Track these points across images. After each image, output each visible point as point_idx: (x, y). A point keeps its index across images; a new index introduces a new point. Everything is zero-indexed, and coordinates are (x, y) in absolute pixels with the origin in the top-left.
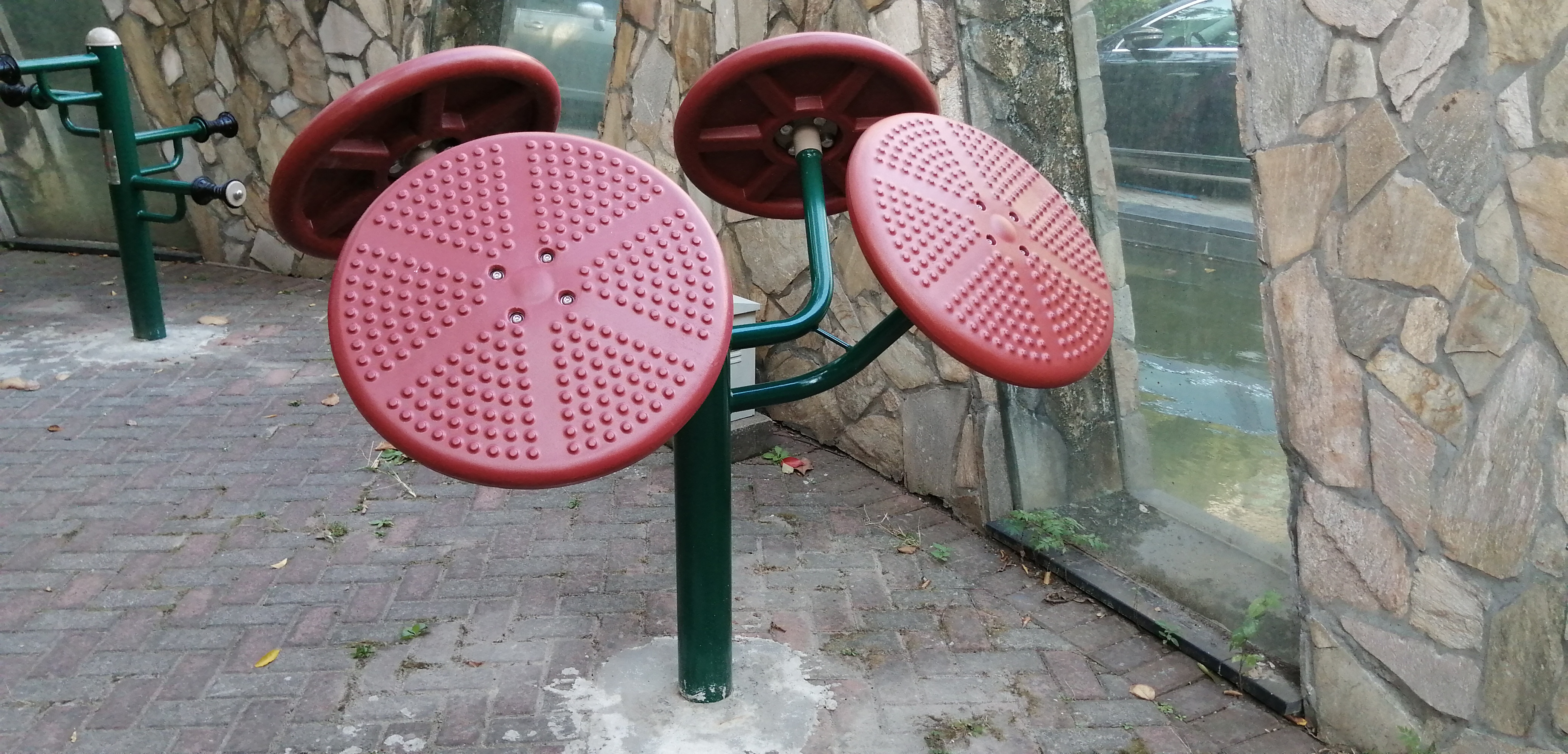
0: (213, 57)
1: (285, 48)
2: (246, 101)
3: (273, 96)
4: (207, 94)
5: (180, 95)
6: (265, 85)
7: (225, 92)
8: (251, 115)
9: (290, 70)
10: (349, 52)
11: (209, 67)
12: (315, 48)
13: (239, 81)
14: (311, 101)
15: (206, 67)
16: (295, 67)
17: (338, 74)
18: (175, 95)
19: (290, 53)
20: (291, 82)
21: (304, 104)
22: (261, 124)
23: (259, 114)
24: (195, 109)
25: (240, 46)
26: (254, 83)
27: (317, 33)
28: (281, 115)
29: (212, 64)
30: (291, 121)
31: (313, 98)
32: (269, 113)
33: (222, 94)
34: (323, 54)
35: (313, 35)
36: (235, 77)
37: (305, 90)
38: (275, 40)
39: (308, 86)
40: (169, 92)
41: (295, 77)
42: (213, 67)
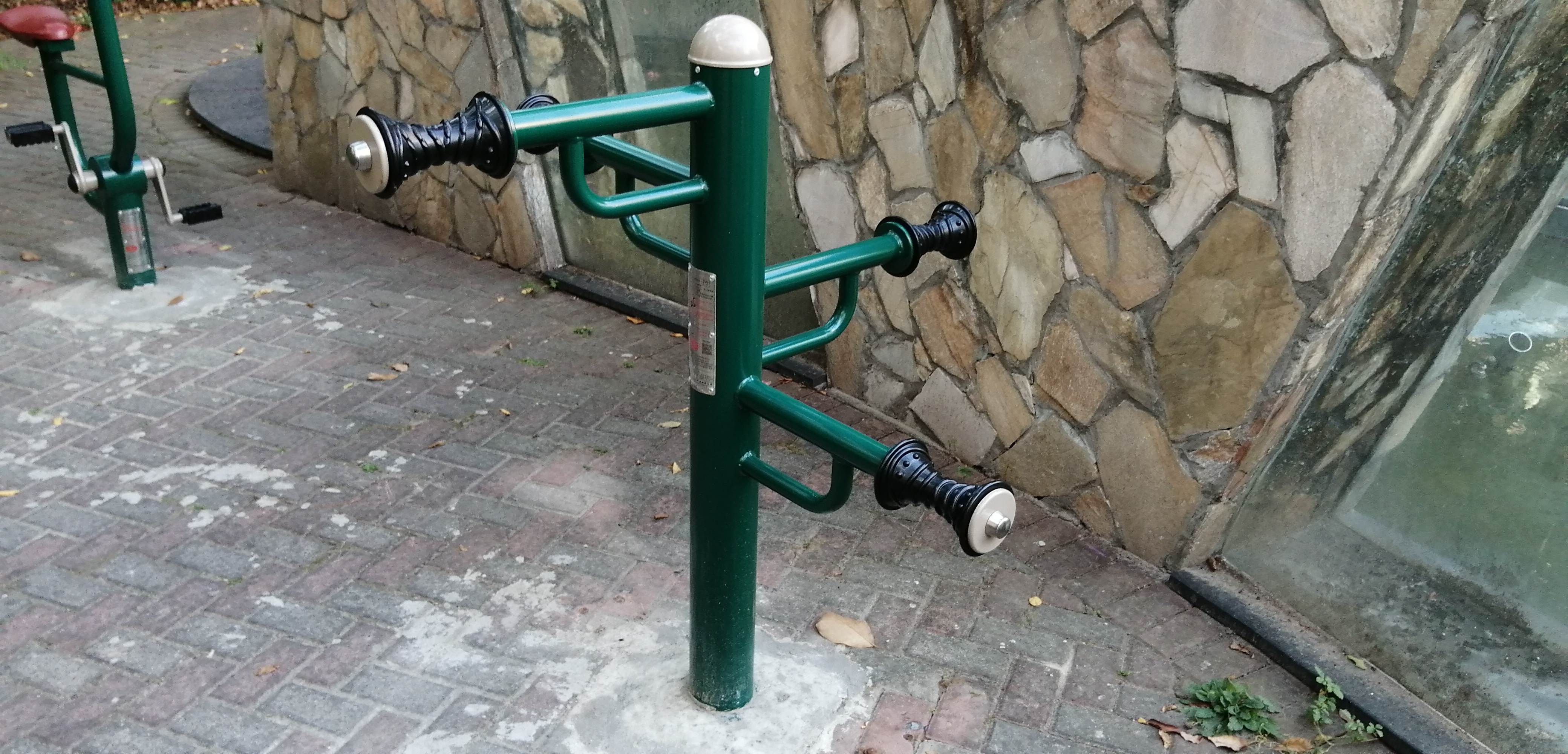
0: (922, 35)
1: (1081, 40)
2: (967, 132)
3: (1030, 134)
4: (894, 104)
5: (845, 97)
6: (1015, 110)
7: (931, 106)
8: (971, 162)
9: (1081, 88)
10: (1246, 76)
11: (910, 53)
12: (1156, 52)
13: (962, 90)
14: (1112, 163)
15: (903, 52)
16: (1095, 85)
17: (1200, 120)
18: (837, 94)
19: (1090, 54)
20: (1077, 114)
21: (1096, 165)
22: (989, 185)
23: (989, 163)
24: (866, 128)
25: (981, 20)
26: (993, 102)
27: (1170, 22)
28: (1038, 174)
29: (915, 48)
30: (1055, 192)
31: (1119, 160)
32: (1011, 167)
33: (923, 110)
34: (1174, 68)
35: (1160, 24)
36: (958, 82)
37: (1106, 138)
38: (1063, 21)
39: (1115, 132)
40: (828, 88)
41: (1089, 107)
42: (916, 56)
